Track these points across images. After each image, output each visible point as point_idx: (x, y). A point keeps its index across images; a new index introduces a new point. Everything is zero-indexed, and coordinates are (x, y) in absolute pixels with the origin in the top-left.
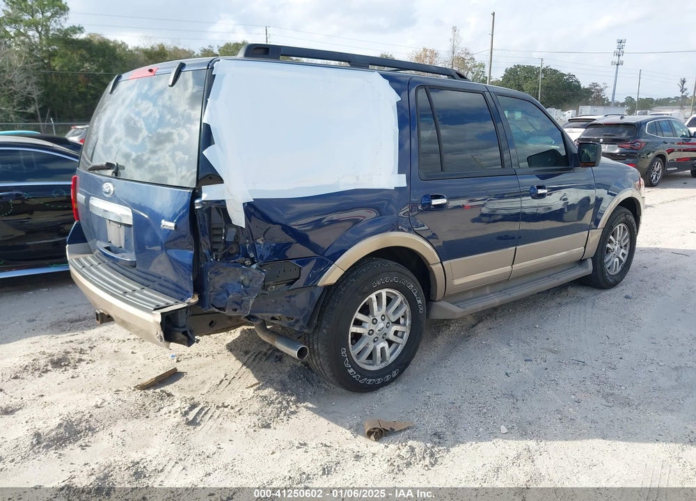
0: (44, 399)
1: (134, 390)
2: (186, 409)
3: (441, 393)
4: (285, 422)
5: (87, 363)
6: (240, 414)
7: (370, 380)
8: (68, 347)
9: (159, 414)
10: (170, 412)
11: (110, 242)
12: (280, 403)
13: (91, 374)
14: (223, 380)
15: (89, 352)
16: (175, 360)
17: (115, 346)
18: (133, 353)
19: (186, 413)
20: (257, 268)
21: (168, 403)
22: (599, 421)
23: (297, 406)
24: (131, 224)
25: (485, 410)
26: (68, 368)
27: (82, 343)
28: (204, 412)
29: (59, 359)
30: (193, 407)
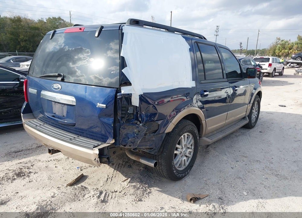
0: (20, 194)
1: (67, 187)
2: (98, 194)
3: (210, 178)
4: (148, 197)
5: (34, 174)
6: (125, 195)
7: (181, 175)
8: (19, 166)
9: (85, 198)
10: (90, 197)
11: (55, 113)
12: (142, 188)
13: (39, 179)
14: (108, 179)
15: (32, 168)
16: (80, 170)
17: (45, 164)
18: (56, 167)
19: (99, 197)
20: (142, 126)
21: (87, 192)
22: (280, 187)
23: (150, 189)
24: (75, 105)
25: (233, 185)
26: (25, 177)
27: (27, 163)
28: (107, 195)
29: (19, 173)
30: (101, 193)
